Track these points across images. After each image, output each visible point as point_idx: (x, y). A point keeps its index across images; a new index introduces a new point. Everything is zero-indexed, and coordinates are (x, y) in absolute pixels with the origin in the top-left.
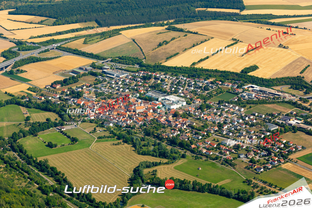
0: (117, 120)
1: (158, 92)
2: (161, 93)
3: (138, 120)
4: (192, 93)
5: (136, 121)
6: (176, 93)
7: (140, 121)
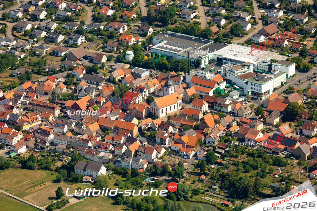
0: (112, 152)
1: (182, 37)
2: (195, 40)
3: (183, 146)
4: (287, 30)
5: (177, 149)
6: (240, 36)
7: (190, 147)
